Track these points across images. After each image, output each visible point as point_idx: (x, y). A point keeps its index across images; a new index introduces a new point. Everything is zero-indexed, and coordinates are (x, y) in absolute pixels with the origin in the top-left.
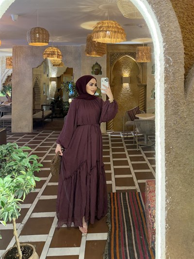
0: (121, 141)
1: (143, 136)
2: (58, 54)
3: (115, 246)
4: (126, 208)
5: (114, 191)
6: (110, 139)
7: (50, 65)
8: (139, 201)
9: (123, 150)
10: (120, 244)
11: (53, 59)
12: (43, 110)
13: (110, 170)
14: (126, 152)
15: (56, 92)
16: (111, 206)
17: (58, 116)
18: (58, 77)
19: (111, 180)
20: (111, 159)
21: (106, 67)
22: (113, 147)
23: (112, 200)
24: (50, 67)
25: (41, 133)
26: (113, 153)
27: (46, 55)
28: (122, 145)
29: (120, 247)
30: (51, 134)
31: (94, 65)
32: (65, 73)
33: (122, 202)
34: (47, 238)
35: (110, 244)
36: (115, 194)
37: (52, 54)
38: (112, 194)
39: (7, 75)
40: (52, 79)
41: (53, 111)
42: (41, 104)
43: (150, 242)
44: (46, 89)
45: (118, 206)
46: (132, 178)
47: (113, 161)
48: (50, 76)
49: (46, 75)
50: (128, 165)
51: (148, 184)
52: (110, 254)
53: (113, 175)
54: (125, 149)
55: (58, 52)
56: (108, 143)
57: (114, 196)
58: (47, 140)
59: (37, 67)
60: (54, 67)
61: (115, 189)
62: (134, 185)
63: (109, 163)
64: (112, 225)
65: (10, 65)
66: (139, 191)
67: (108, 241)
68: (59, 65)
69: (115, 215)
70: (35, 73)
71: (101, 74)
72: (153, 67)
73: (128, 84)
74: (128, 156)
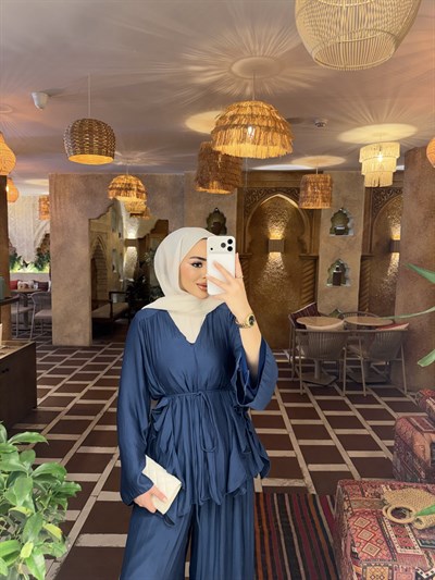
2: (139, 190)
5: (258, 489)
7: (124, 215)
8: (315, 518)
15: (136, 268)
18: (139, 239)
21: (235, 219)
24: (124, 219)
27: (114, 192)
31: (210, 215)
32: (153, 231)
33: (278, 517)
36: (261, 496)
39: (43, 233)
40: (129, 243)
42: (109, 290)
44: (117, 261)
45: (268, 527)
46: (295, 459)
48: (125, 237)
49: (116, 235)
50: (284, 427)
51: (345, 492)
55: (138, 185)
57: (258, 500)
59: (98, 218)
60: (132, 219)
61: (259, 484)
62: (302, 478)
65: (47, 212)
66: (315, 493)
68: (141, 215)
70: (95, 230)
71: (226, 233)
72: (333, 220)
73: (279, 254)
74: (283, 405)
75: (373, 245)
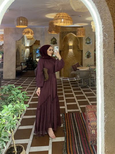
0: (68, 83)
1: (81, 80)
2: (31, 33)
3: (69, 145)
4: (74, 122)
5: (67, 112)
6: (62, 81)
7: (25, 39)
8: (81, 118)
9: (70, 88)
10: (72, 144)
11: (28, 35)
12: (22, 66)
13: (64, 100)
14: (72, 90)
16: (65, 121)
17: (30, 69)
18: (30, 46)
19: (64, 106)
20: (64, 94)
21: (59, 40)
22: (64, 87)
23: (66, 117)
24: (25, 41)
25: (20, 79)
26: (65, 90)
27: (25, 33)
28: (69, 85)
29: (72, 145)
30: (27, 80)
31: (52, 39)
32: (34, 44)
33: (72, 118)
34: (29, 141)
35: (66, 143)
36: (68, 114)
37: (28, 32)
38: (65, 114)
40: (27, 47)
41: (27, 66)
43: (90, 142)
44: (23, 54)
45: (69, 121)
47: (65, 95)
49: (23, 45)
50: (74, 97)
51: (87, 108)
52: (67, 149)
53: (65, 103)
54: (71, 87)
55: (31, 31)
56: (61, 84)
57: (67, 115)
58: (25, 83)
59: (18, 41)
60: (28, 40)
61: (67, 111)
62: (78, 109)
63: (63, 96)
64: (66, 132)
65: (2, 39)
66: (81, 112)
67: (65, 142)
68: (31, 39)
69: (68, 126)
70: (17, 44)
71: (56, 44)
72: (86, 40)
73: (72, 50)
74: (73, 92)
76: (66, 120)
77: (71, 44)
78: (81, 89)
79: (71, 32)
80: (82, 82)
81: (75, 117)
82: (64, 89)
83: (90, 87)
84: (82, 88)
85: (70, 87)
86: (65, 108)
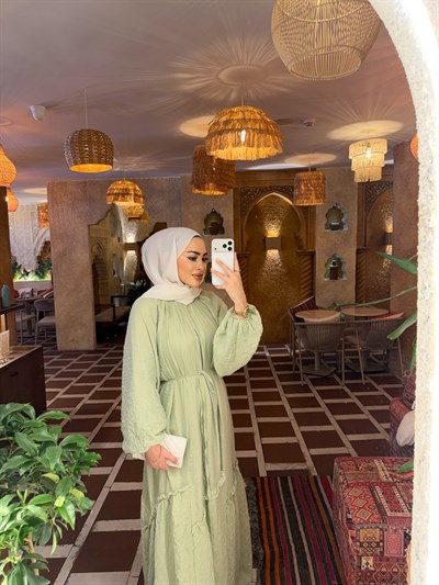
0: (267, 364)
5: (263, 473)
7: (123, 220)
8: (317, 496)
9: (273, 384)
12: (114, 306)
13: (251, 426)
14: (279, 389)
16: (259, 508)
18: (138, 243)
19: (255, 449)
20: (252, 404)
21: (232, 219)
22: (252, 379)
23: (260, 494)
26: (255, 390)
28: (269, 373)
31: (208, 216)
34: (129, 580)
36: (266, 481)
38: (259, 481)
40: (129, 247)
42: (110, 295)
44: (117, 266)
46: (297, 445)
47: (255, 407)
48: (124, 241)
49: (115, 239)
50: (286, 415)
53: (257, 437)
54: (277, 381)
57: (262, 484)
62: (304, 461)
63: (247, 412)
64: (264, 551)
66: (316, 474)
70: (94, 235)
71: (223, 233)
72: (327, 216)
73: (277, 251)
74: (284, 397)
75: (368, 239)
76: (261, 504)
77: (273, 232)
78: (311, 387)
79: (272, 189)
80: (313, 362)
81: (295, 491)
82: (252, 387)
83: (344, 382)
84: (315, 382)
85: (274, 381)
86: (256, 458)
